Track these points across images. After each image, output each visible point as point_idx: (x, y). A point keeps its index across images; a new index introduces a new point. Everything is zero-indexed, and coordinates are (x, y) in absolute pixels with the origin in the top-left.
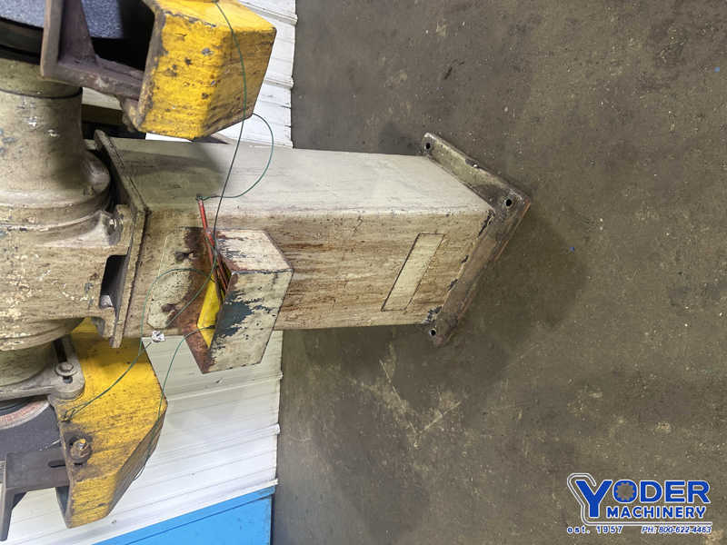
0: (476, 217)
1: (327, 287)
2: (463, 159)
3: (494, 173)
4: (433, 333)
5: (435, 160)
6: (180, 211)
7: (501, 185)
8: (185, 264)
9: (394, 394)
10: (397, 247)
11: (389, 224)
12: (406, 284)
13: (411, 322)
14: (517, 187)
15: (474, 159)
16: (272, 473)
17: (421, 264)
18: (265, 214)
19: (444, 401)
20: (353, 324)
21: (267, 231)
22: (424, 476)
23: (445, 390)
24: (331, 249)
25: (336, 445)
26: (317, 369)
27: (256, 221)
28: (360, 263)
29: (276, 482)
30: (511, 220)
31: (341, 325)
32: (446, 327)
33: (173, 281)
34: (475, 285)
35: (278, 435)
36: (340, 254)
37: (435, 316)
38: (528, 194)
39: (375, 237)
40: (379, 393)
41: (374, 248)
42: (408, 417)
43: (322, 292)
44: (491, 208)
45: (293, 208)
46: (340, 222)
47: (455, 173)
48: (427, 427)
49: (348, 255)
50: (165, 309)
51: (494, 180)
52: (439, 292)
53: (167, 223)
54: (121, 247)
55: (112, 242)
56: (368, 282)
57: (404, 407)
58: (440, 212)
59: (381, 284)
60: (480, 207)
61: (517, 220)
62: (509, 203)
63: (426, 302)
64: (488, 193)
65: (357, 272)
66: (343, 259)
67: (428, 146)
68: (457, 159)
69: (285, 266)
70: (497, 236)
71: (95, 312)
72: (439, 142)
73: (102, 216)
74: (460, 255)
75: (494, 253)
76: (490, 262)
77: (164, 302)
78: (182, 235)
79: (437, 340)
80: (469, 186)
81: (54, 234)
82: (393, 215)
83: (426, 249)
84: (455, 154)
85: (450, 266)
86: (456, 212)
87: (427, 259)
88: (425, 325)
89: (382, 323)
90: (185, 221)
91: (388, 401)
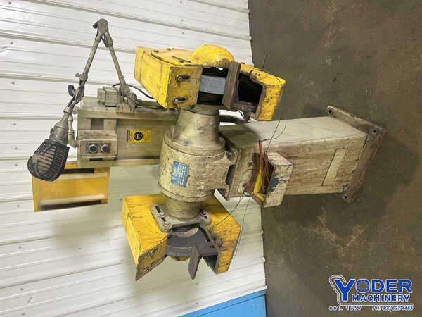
0: (361, 139)
1: (299, 175)
2: (349, 115)
3: (366, 119)
4: (346, 197)
5: (334, 117)
6: (251, 147)
7: (370, 124)
8: (251, 167)
9: (328, 231)
10: (327, 155)
11: (324, 145)
12: (332, 172)
13: (335, 192)
14: (378, 124)
15: (354, 114)
16: (264, 282)
17: (338, 163)
18: (277, 146)
19: (356, 230)
20: (310, 192)
21: (278, 152)
22: (350, 270)
23: (355, 225)
24: (300, 158)
25: (298, 263)
26: (283, 225)
27: (274, 148)
28: (312, 163)
29: (266, 287)
30: (377, 138)
31: (305, 193)
32: (352, 193)
33: (247, 174)
34: (364, 171)
35: (265, 263)
36: (304, 160)
37: (346, 188)
38: (384, 126)
39: (318, 152)
40: (319, 233)
41: (318, 156)
42: (337, 242)
43: (297, 177)
44: (366, 134)
45: (286, 143)
46: (304, 146)
47: (346, 122)
48: (348, 245)
49: (307, 160)
50: (244, 186)
51: (365, 122)
52: (347, 176)
53: (247, 152)
54: (233, 162)
55: (230, 160)
56: (316, 172)
57: (334, 237)
58: (345, 138)
59: (321, 173)
60: (361, 135)
61: (380, 139)
62: (375, 131)
63: (341, 182)
64: (364, 128)
65: (311, 168)
66: (305, 162)
67: (330, 112)
68: (345, 116)
69: (290, 164)
70: (372, 147)
71: (224, 187)
72: (335, 109)
73: (226, 152)
74: (355, 158)
75: (372, 155)
76: (370, 159)
77: (243, 183)
78: (251, 156)
79: (349, 200)
80: (354, 126)
81: (216, 159)
82: (325, 141)
83: (340, 156)
84: (344, 113)
85: (352, 163)
86: (351, 137)
87: (340, 160)
88: (342, 193)
89: (322, 192)
90: (252, 151)
91: (325, 235)
